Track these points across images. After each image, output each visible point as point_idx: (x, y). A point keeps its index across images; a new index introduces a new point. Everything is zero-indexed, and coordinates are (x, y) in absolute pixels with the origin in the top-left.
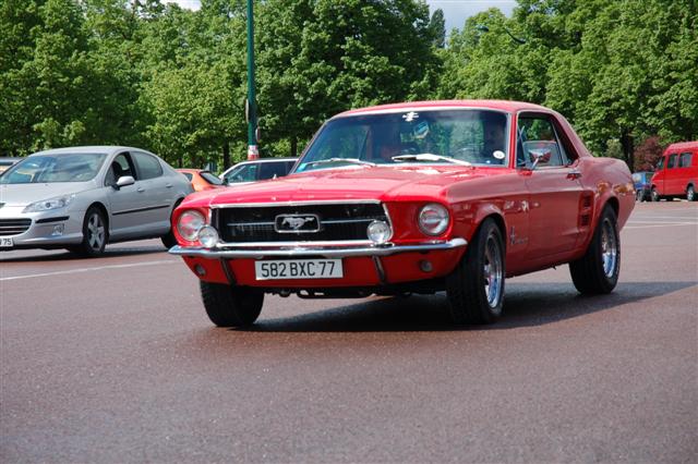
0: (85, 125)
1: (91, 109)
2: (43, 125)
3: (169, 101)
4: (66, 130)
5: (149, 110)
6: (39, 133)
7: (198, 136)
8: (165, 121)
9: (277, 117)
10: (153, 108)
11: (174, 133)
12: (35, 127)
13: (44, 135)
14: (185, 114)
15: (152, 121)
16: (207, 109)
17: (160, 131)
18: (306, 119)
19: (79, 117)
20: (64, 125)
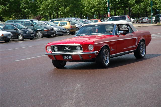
0: (70, 8)
1: (71, 4)
2: (61, 8)
3: (88, 2)
4: (66, 9)
5: (84, 4)
6: (60, 10)
7: (95, 10)
8: (87, 6)
9: (112, 5)
10: (84, 3)
11: (89, 9)
12: (59, 9)
13: (61, 10)
14: (92, 5)
15: (84, 6)
16: (97, 4)
17: (86, 9)
18: (119, 5)
19: (68, 6)
20: (65, 8)
